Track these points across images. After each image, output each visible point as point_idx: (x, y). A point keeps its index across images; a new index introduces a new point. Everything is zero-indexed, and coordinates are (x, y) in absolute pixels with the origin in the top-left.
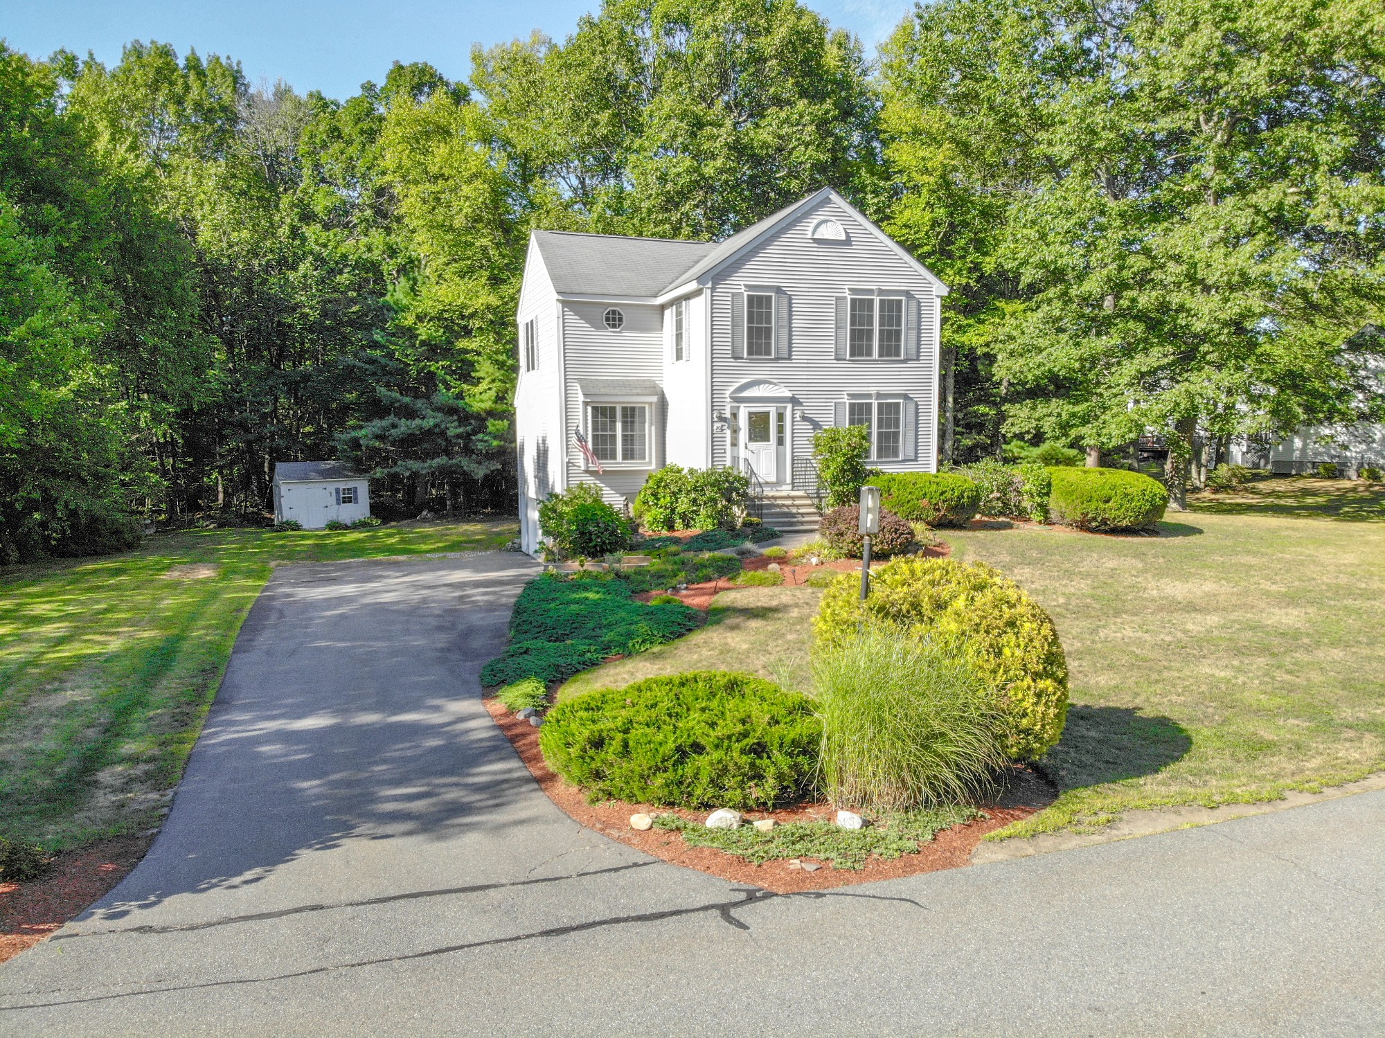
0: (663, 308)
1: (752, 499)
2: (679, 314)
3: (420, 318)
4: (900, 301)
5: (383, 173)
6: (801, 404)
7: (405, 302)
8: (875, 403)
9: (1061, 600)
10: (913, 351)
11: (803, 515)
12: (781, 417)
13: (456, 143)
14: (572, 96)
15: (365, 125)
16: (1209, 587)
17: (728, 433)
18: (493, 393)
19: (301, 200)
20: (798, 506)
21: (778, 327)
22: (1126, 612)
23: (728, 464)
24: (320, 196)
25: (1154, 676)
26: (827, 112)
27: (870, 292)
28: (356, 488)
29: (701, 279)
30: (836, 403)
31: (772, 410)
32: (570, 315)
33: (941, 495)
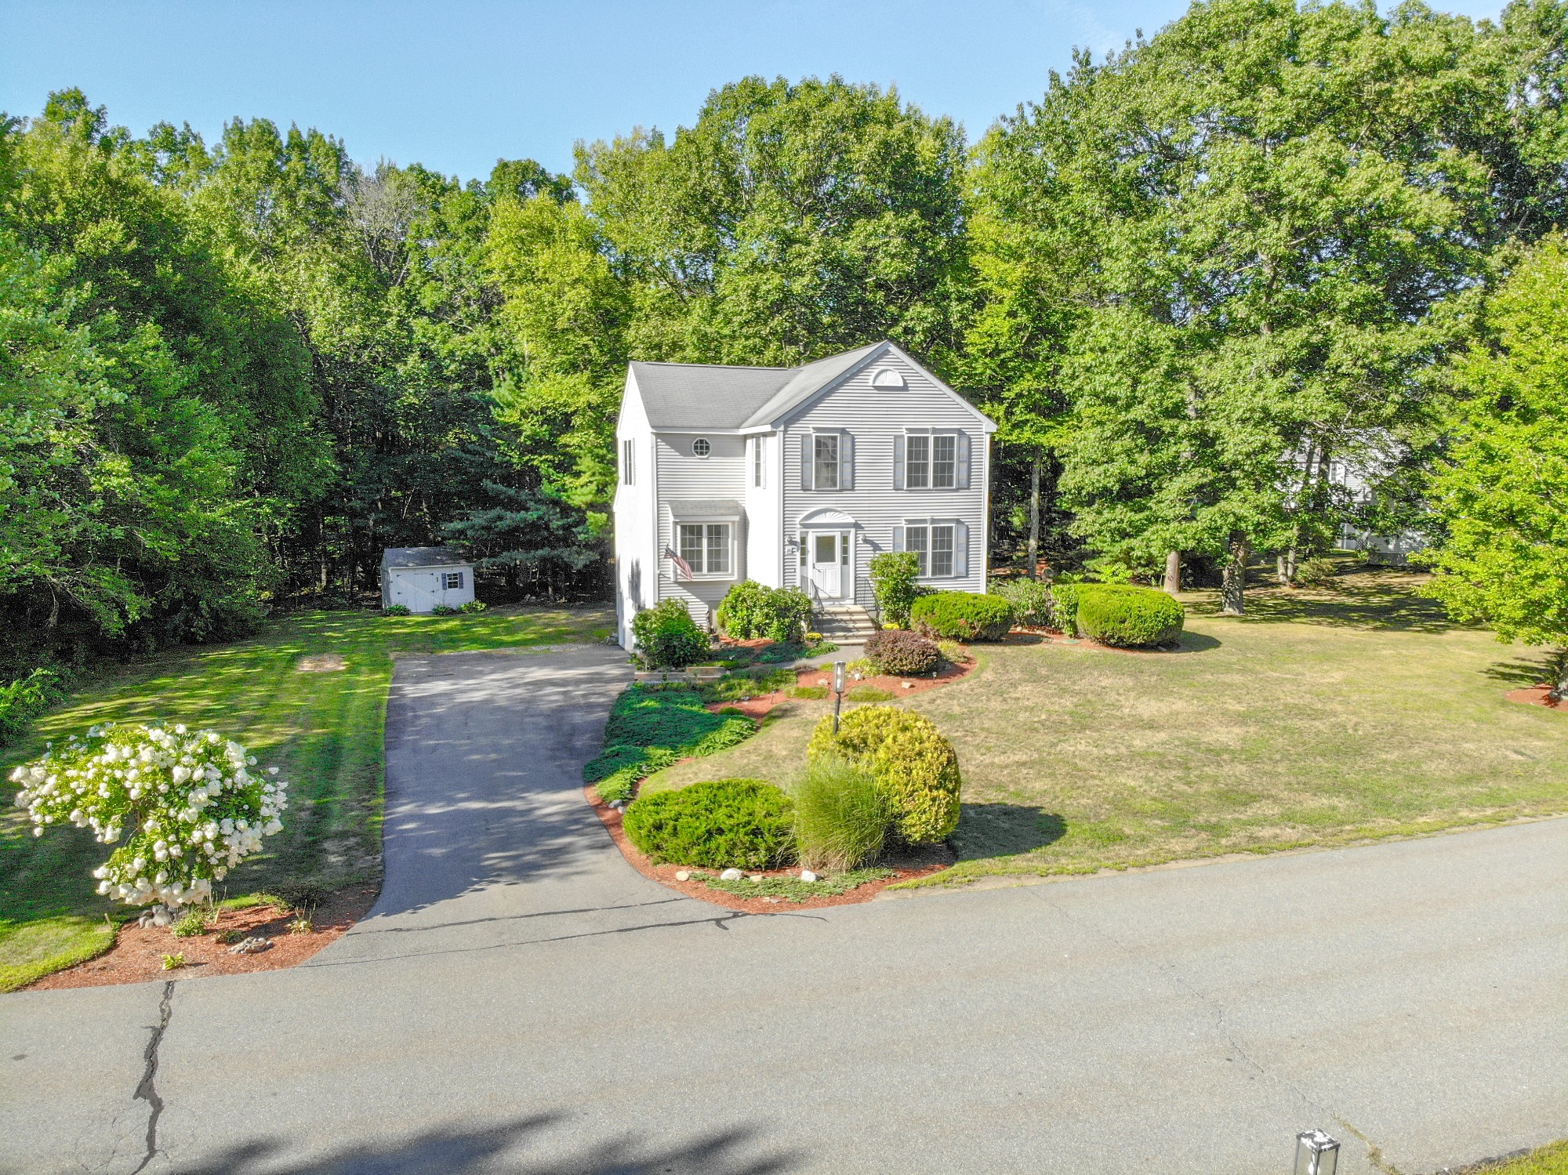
0: (746, 437)
1: (816, 615)
2: (758, 446)
3: (523, 415)
4: (953, 437)
5: (489, 272)
6: (863, 528)
7: (510, 399)
8: (930, 527)
9: (1043, 717)
10: (964, 482)
11: (858, 629)
12: (845, 540)
13: (559, 247)
14: (670, 211)
15: (471, 224)
16: (1179, 705)
17: (798, 555)
18: (593, 487)
19: (408, 291)
20: (854, 621)
21: (842, 462)
22: (1091, 728)
23: (798, 584)
24: (427, 289)
25: (1080, 783)
26: (914, 222)
27: (925, 431)
28: (461, 574)
29: (775, 423)
30: (895, 528)
31: (837, 534)
32: (662, 445)
33: (977, 615)
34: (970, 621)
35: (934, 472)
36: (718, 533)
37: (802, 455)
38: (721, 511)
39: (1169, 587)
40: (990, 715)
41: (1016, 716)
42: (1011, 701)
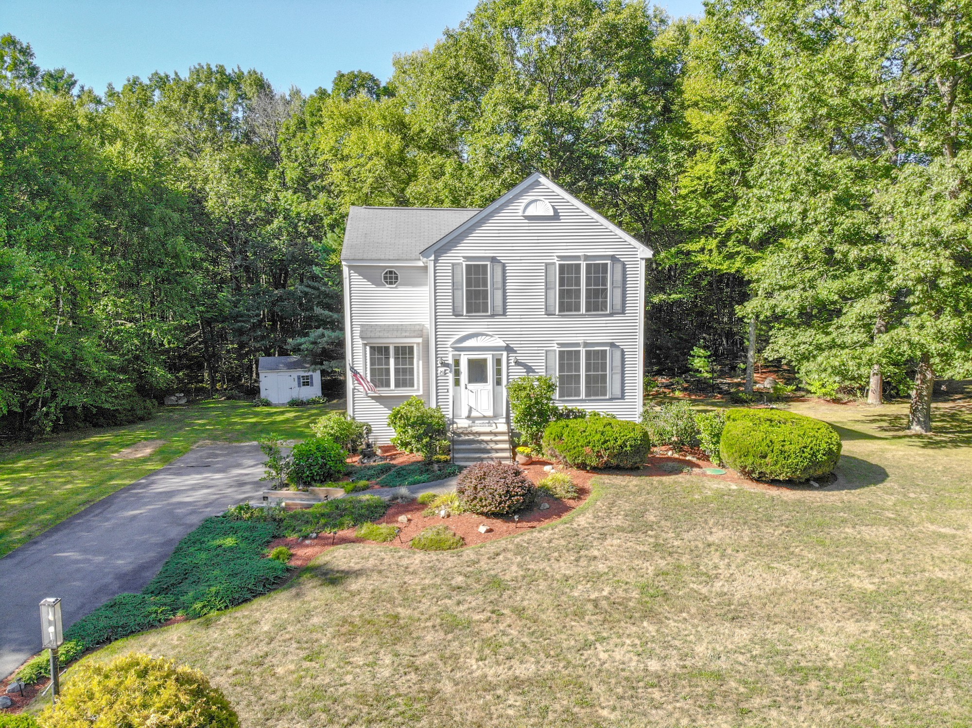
4: (607, 264)
6: (515, 352)
8: (583, 351)
10: (618, 306)
17: (451, 377)
21: (493, 289)
23: (451, 403)
27: (577, 258)
28: (312, 377)
29: (424, 253)
30: (547, 351)
31: (489, 357)
32: (355, 276)
33: (603, 444)
34: (596, 449)
35: (587, 298)
36: (405, 353)
37: (453, 283)
38: (407, 334)
39: (872, 398)
40: (543, 585)
41: (572, 588)
42: (583, 562)
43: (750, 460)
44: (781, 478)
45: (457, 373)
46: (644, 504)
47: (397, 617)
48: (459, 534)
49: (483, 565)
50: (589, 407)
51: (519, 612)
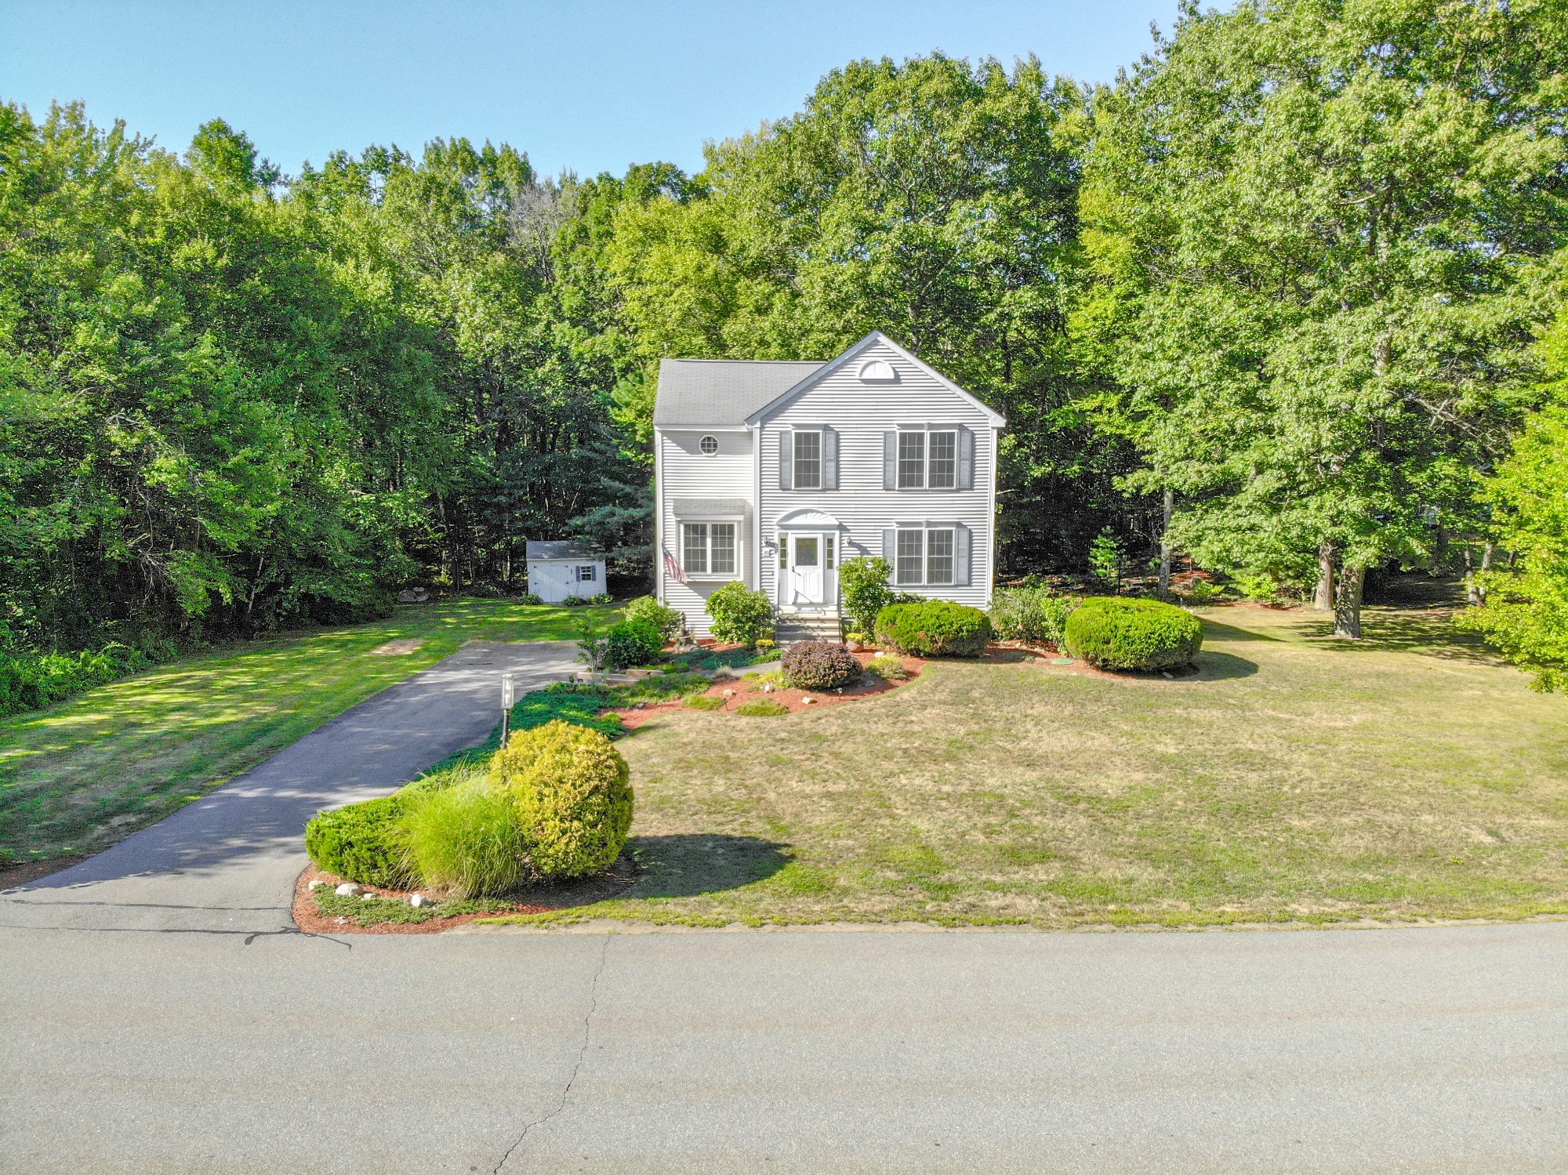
0: (751, 434)
4: (954, 433)
6: (849, 531)
7: (628, 398)
8: (925, 531)
9: (917, 743)
10: (966, 481)
17: (776, 557)
21: (825, 461)
27: (921, 426)
28: (594, 568)
29: (750, 420)
30: (884, 531)
31: (819, 536)
32: (668, 443)
33: (938, 628)
34: (930, 634)
35: (930, 472)
36: (724, 532)
37: (781, 453)
38: (727, 511)
39: (1320, 602)
40: (859, 739)
41: (886, 741)
42: (900, 725)
43: (1092, 645)
44: (1125, 665)
45: (784, 554)
46: (972, 684)
47: (728, 758)
48: (784, 704)
49: (806, 725)
50: (930, 594)
51: (836, 755)
